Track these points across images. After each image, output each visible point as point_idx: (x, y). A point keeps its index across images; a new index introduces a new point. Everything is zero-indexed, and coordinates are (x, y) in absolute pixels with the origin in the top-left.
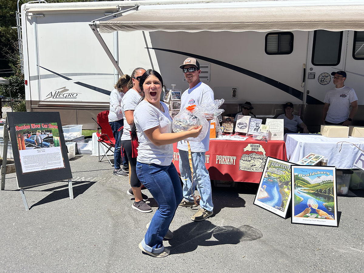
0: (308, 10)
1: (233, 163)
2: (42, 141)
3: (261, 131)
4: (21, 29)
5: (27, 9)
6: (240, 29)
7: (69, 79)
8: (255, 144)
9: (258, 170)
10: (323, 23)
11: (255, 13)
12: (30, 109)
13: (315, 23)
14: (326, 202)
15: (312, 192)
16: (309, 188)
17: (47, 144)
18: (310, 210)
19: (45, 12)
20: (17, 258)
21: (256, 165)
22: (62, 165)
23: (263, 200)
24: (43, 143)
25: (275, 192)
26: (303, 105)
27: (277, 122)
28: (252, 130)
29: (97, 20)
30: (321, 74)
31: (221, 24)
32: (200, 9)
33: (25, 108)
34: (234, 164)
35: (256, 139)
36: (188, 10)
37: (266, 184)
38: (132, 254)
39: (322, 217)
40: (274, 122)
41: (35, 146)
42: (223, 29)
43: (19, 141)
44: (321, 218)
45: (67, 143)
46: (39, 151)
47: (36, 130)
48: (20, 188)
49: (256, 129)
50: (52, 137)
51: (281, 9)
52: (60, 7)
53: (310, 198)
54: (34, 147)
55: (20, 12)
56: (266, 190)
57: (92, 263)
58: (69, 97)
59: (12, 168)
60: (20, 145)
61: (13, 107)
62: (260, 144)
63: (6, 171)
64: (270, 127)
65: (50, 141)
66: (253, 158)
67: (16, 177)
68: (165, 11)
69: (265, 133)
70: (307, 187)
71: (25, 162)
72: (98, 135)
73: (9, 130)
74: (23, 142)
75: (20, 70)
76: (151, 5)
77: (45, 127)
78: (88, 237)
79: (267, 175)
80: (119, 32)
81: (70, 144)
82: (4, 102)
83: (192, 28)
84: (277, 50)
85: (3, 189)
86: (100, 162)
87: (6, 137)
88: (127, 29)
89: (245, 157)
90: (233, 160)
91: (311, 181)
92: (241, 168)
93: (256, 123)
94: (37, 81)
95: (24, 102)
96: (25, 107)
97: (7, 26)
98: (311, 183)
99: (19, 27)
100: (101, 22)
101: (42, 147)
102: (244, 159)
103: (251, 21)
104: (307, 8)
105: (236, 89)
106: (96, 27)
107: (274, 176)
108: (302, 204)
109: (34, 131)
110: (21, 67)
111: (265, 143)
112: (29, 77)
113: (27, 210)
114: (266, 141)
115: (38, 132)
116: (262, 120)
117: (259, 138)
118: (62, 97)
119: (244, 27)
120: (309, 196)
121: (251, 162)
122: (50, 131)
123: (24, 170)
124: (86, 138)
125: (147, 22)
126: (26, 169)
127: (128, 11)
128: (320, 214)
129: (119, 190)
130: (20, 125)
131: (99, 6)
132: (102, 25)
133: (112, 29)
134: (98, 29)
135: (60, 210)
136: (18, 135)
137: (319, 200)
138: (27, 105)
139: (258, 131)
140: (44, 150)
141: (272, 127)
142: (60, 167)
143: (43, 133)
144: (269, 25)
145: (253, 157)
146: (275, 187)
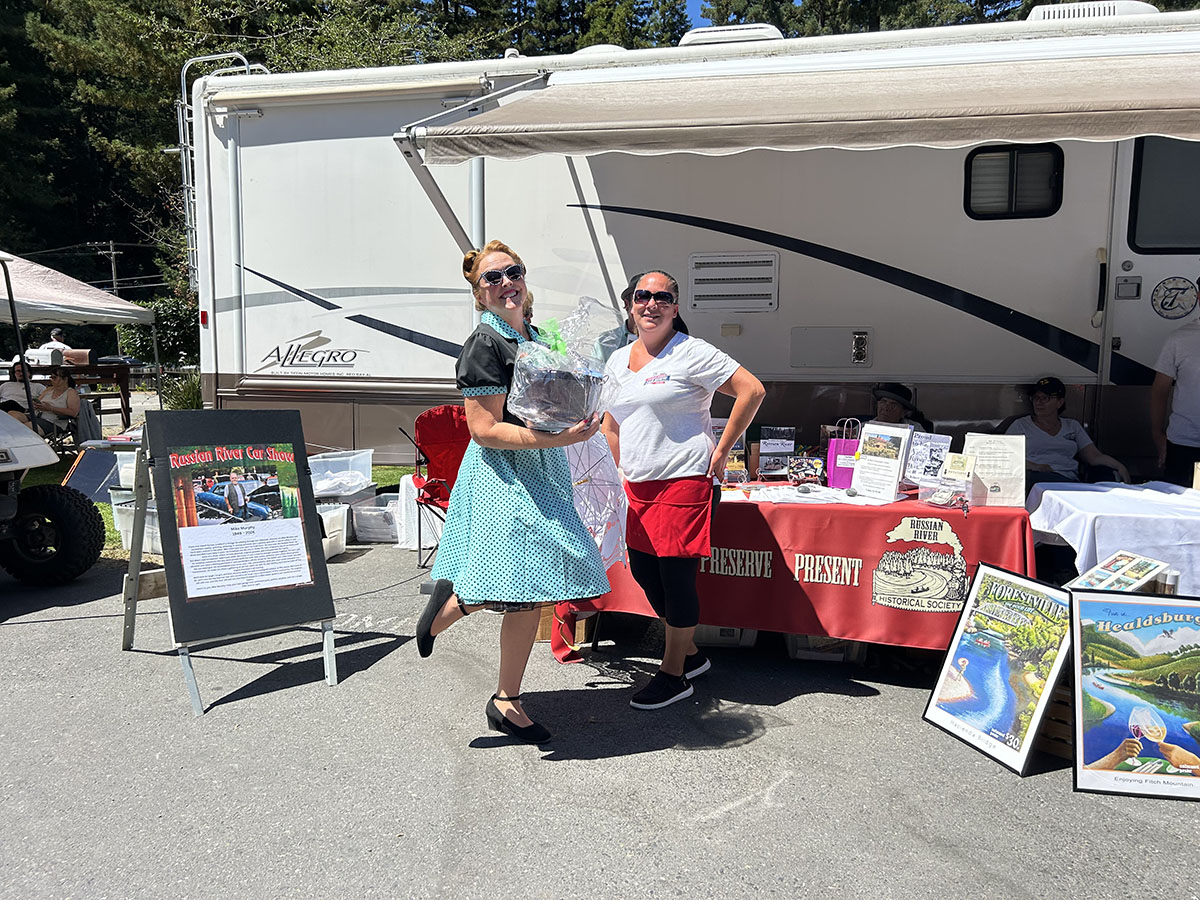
0: (1112, 70)
1: (852, 580)
2: (245, 500)
3: (947, 476)
4: (192, 155)
5: (210, 94)
6: (875, 141)
7: (330, 307)
8: (926, 520)
9: (938, 605)
10: (1160, 113)
11: (928, 83)
12: (214, 399)
13: (1131, 115)
14: (1193, 720)
15: (1146, 683)
16: (1133, 671)
17: (263, 508)
18: (1139, 747)
19: (263, 101)
20: (165, 860)
21: (928, 589)
22: (303, 576)
23: (955, 708)
24: (250, 505)
25: (995, 681)
26: (1096, 388)
27: (1001, 447)
28: (918, 471)
29: (418, 125)
30: (1163, 282)
31: (811, 127)
32: (746, 76)
33: (198, 394)
34: (856, 584)
35: (930, 500)
36: (707, 83)
37: (969, 654)
38: (515, 866)
39: (1181, 771)
40: (993, 446)
41: (227, 517)
42: (816, 143)
43: (179, 498)
44: (1178, 774)
45: (322, 505)
46: (237, 531)
47: (227, 467)
48: (179, 645)
49: (929, 468)
50: (276, 489)
51: (1019, 69)
52: (308, 84)
53: (1139, 705)
54: (223, 520)
55: (190, 102)
56: (967, 676)
57: (388, 887)
58: (332, 361)
59: (156, 582)
60: (181, 512)
61: (164, 393)
62: (943, 517)
63: (139, 591)
64: (979, 463)
65: (269, 498)
66: (918, 566)
67: (169, 610)
68: (634, 86)
69: (961, 481)
70: (1128, 668)
71: (195, 565)
72: (417, 481)
73: (150, 465)
74: (192, 504)
75: (187, 279)
76: (588, 68)
77: (256, 455)
78: (378, 806)
79: (973, 624)
80: (488, 159)
81: (330, 509)
82: (138, 376)
83: (716, 142)
84: (1006, 204)
85: (128, 647)
86: (424, 567)
87: (141, 486)
88: (512, 151)
89: (891, 562)
90: (853, 570)
91: (1142, 646)
92: (878, 597)
93: (932, 450)
94: (235, 312)
95: (197, 378)
96: (199, 392)
97: (149, 145)
98: (1141, 654)
99: (185, 150)
100: (431, 130)
101: (246, 518)
102: (888, 569)
103: (912, 115)
104: (1107, 62)
105: (865, 333)
106: (416, 147)
107: (996, 628)
108: (1112, 725)
109: (225, 469)
110: (191, 272)
111: (959, 517)
112: (214, 301)
113: (197, 712)
114: (963, 508)
115: (235, 471)
116: (951, 438)
117: (941, 498)
118: (311, 362)
119: (888, 133)
120: (1134, 698)
121: (912, 580)
122: (272, 471)
123: (193, 592)
124: (379, 491)
125: (573, 125)
126: (199, 586)
127: (515, 90)
128: (1173, 758)
129: (480, 660)
130: (183, 449)
131: (425, 77)
132: (434, 140)
133: (463, 151)
134: (422, 152)
135: (294, 716)
136: (176, 480)
137: (1169, 712)
138: (204, 388)
139: (939, 476)
140: (252, 529)
141: (986, 463)
142: (297, 581)
143: (250, 477)
144: (974, 126)
145: (920, 561)
146: (995, 664)
